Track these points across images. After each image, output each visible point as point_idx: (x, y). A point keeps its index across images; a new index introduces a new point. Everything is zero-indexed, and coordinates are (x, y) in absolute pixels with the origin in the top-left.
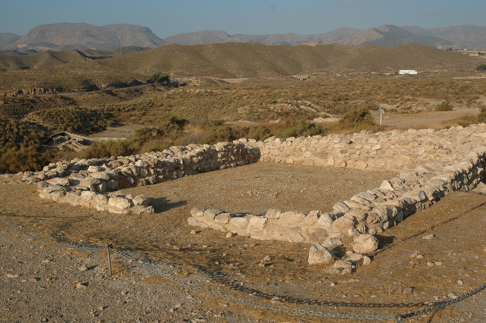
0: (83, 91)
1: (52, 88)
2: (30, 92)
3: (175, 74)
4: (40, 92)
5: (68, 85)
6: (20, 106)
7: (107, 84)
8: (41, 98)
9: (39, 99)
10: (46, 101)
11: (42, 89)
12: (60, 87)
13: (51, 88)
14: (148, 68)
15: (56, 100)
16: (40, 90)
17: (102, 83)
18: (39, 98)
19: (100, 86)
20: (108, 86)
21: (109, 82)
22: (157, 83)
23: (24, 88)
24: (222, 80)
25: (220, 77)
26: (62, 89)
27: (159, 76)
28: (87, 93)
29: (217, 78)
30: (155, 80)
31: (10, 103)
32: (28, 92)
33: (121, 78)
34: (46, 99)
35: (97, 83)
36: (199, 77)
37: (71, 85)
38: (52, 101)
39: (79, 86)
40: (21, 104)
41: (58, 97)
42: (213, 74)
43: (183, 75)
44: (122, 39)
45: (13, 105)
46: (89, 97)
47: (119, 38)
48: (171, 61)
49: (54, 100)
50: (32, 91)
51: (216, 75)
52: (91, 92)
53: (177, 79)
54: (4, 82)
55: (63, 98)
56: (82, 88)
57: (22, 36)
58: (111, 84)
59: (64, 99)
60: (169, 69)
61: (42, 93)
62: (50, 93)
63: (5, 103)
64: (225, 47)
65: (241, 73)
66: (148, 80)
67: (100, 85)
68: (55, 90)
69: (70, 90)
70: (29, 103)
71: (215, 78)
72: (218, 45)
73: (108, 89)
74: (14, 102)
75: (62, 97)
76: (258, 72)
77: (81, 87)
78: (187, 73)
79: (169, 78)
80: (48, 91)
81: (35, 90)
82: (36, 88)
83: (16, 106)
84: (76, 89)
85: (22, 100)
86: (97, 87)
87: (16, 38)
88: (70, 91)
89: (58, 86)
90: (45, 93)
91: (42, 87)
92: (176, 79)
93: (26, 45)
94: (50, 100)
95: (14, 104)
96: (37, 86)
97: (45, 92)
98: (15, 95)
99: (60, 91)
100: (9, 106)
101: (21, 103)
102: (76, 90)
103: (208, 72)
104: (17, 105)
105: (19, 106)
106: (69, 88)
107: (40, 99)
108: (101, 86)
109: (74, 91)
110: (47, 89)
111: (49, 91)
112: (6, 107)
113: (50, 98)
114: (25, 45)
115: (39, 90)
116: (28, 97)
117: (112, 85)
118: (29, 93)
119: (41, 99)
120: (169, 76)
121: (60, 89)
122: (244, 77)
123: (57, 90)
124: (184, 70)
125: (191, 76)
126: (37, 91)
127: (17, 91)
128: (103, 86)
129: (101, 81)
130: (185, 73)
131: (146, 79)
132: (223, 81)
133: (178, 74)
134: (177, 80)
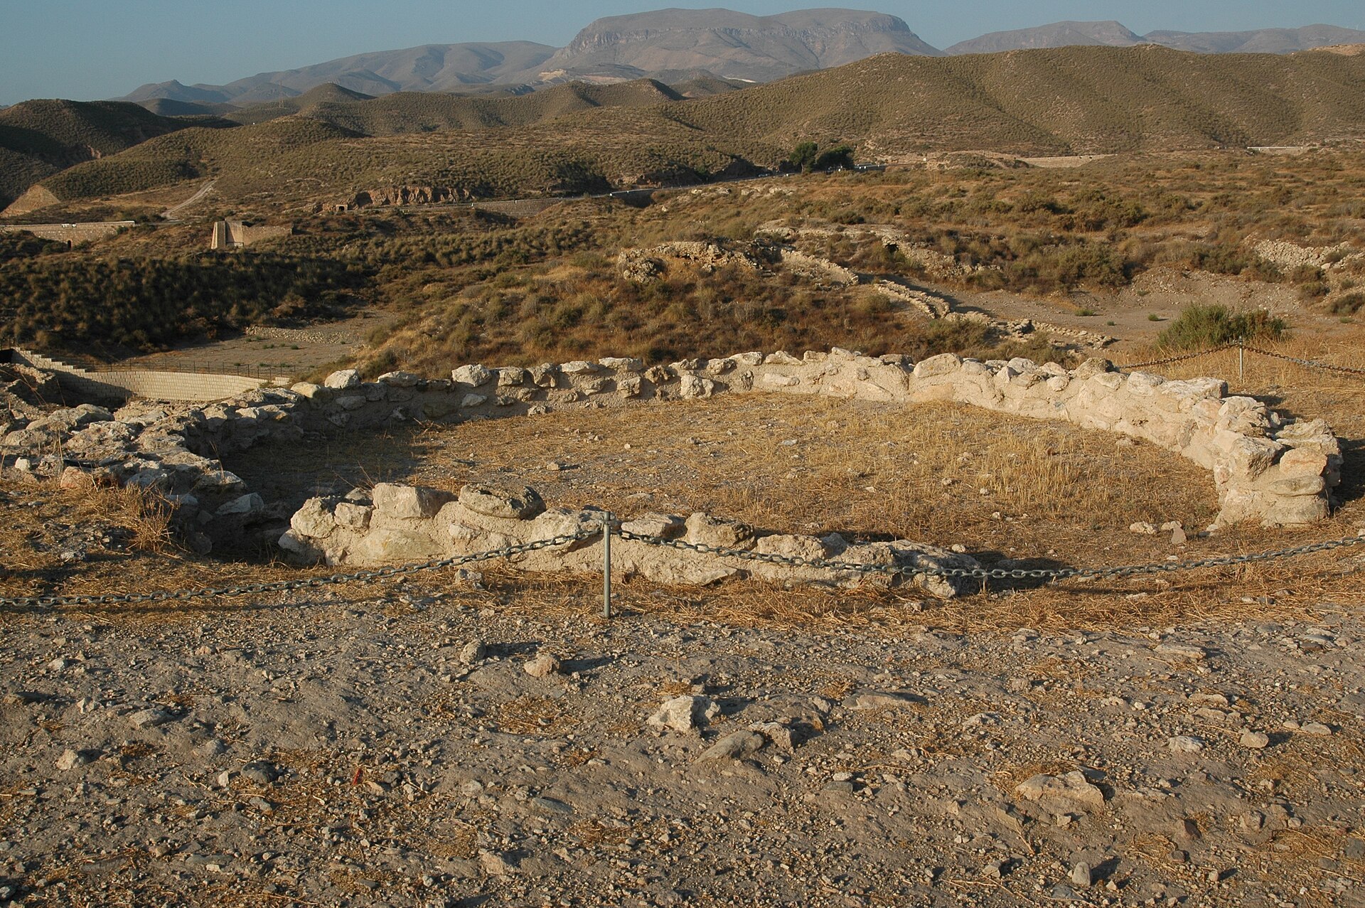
0: (555, 196)
1: (461, 185)
2: (390, 199)
3: (881, 142)
4: (422, 199)
5: (514, 177)
6: (340, 239)
7: (639, 175)
8: (414, 216)
9: (407, 221)
10: (429, 224)
11: (428, 190)
12: (488, 183)
13: (456, 186)
14: (805, 125)
15: (460, 221)
16: (422, 193)
17: (624, 170)
18: (409, 215)
19: (617, 182)
20: (641, 181)
21: (648, 167)
22: (809, 169)
23: (376, 186)
24: (1020, 162)
25: (1018, 153)
26: (492, 189)
27: (815, 148)
28: (562, 201)
29: (1006, 157)
30: (803, 161)
31: (313, 231)
32: (384, 200)
33: (695, 156)
34: (431, 219)
35: (610, 170)
36: (953, 151)
37: (523, 176)
38: (447, 225)
39: (546, 180)
40: (345, 234)
41: (468, 214)
42: (997, 145)
43: (903, 145)
44: (824, 51)
45: (318, 238)
46: (565, 212)
47: (818, 47)
48: (878, 105)
49: (453, 223)
50: (397, 196)
51: (1006, 148)
52: (573, 199)
53: (884, 160)
54: (335, 169)
55: (482, 217)
56: (554, 188)
57: (559, 49)
58: (653, 175)
59: (486, 221)
60: (866, 130)
61: (426, 201)
62: (451, 203)
63: (295, 231)
64: (1054, 61)
65: (1091, 140)
66: (784, 163)
67: (618, 176)
68: (467, 193)
69: (515, 193)
70: (371, 231)
71: (1000, 155)
72: (1033, 53)
73: (641, 188)
74: (325, 230)
75: (480, 214)
76: (1147, 135)
77: (551, 184)
78: (918, 142)
79: (849, 155)
80: (446, 195)
81: (406, 193)
82: (409, 188)
83: (326, 241)
84: (535, 189)
85: (350, 224)
86: (607, 183)
87: (541, 56)
88: (514, 195)
89: (482, 181)
90: (436, 201)
91: (429, 185)
92: (879, 159)
93: (561, 72)
94: (440, 223)
95: (324, 234)
96: (414, 182)
97: (436, 198)
98: (346, 206)
99: (485, 196)
100: (304, 240)
101: (345, 231)
102: (533, 192)
103: (985, 136)
104: (330, 239)
105: (337, 241)
106: (514, 187)
107: (410, 218)
108: (621, 181)
109: (526, 196)
110: (443, 190)
111: (450, 196)
112: (293, 243)
113: (441, 217)
114: (559, 73)
115: (417, 192)
116: (377, 212)
117: (656, 177)
118: (387, 202)
119: (413, 219)
120: (850, 151)
121: (486, 191)
122: (1096, 151)
123: (473, 192)
124: (911, 132)
125: (927, 148)
126: (411, 198)
127: (353, 196)
128: (626, 180)
129: (624, 166)
130: (911, 140)
131: (779, 160)
132: (1025, 163)
133: (887, 145)
134: (882, 162)
